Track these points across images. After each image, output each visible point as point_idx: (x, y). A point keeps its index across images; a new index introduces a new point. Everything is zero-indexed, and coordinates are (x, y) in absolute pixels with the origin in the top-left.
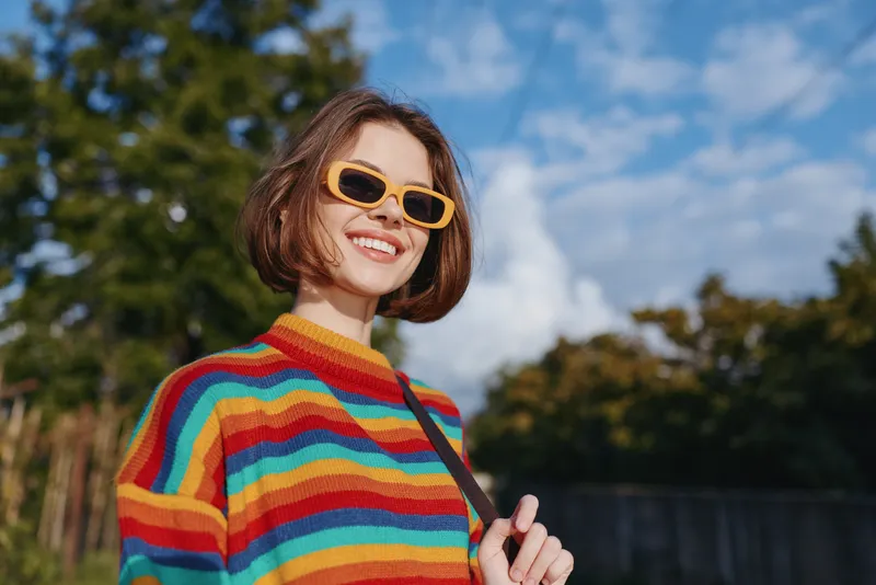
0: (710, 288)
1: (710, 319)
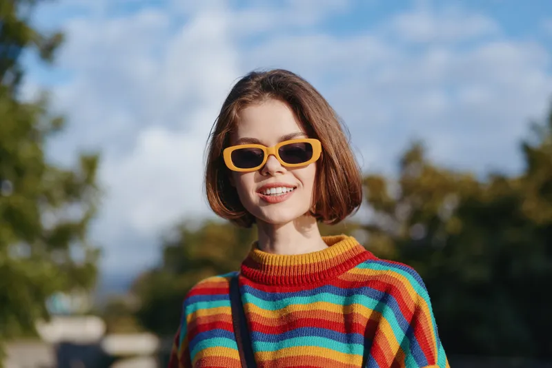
0: (412, 157)
1: (408, 188)
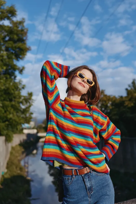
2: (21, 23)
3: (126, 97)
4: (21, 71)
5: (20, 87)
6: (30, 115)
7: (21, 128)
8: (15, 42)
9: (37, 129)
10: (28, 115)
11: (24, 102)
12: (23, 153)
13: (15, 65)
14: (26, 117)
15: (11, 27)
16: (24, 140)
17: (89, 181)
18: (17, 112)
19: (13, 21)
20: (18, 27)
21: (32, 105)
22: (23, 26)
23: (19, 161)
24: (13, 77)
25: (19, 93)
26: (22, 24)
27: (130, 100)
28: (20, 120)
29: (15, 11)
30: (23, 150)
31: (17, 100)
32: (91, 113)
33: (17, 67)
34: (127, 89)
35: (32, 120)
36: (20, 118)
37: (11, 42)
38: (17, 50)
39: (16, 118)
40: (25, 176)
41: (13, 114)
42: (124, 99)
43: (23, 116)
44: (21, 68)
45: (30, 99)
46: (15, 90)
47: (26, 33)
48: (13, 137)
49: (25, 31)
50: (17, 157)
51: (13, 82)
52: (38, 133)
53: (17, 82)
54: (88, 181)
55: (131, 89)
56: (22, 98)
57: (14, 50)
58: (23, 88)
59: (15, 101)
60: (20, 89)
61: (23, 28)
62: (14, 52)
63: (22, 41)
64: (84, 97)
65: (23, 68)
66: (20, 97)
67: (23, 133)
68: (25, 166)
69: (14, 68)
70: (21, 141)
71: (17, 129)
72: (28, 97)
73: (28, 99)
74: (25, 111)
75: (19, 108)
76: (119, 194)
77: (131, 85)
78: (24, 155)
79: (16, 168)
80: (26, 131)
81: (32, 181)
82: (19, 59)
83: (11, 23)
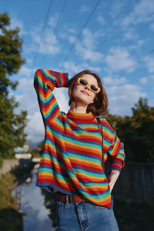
2: (15, 32)
3: (132, 118)
4: (14, 87)
5: (13, 104)
6: (23, 138)
7: (13, 152)
8: (8, 53)
9: (31, 153)
10: (21, 137)
11: (17, 122)
12: (14, 181)
13: (7, 80)
14: (19, 140)
15: (3, 37)
16: (16, 166)
17: (84, 213)
18: (9, 134)
19: (6, 30)
20: (11, 37)
21: (26, 125)
22: (18, 36)
23: (10, 191)
24: (4, 93)
25: (12, 112)
26: (16, 34)
27: (137, 121)
28: (11, 143)
29: (9, 19)
30: (15, 178)
31: (8, 119)
32: (100, 127)
33: (10, 82)
34: (133, 109)
35: (26, 142)
36: (12, 140)
37: (3, 53)
38: (10, 62)
39: (7, 140)
40: (16, 209)
41: (3, 135)
42: (130, 119)
43: (15, 138)
44: (14, 83)
45: (24, 118)
46: (7, 108)
47: (20, 44)
48: (3, 163)
49: (20, 41)
50: (7, 186)
51: (4, 99)
52: (32, 158)
53: (9, 100)
54: (82, 212)
55: (138, 108)
56: (15, 117)
57: (6, 63)
58: (16, 106)
59: (6, 121)
60: (13, 107)
61: (18, 38)
62: (6, 65)
63: (16, 52)
64: (92, 108)
65: (17, 83)
66: (12, 116)
67: (15, 158)
68: (16, 197)
69: (6, 83)
70: (12, 168)
71: (8, 154)
72: (22, 117)
73: (22, 119)
74: (17, 133)
75: (12, 129)
76: (126, 228)
77: (138, 104)
78: (16, 183)
79: (6, 199)
80: (18, 156)
81: (25, 214)
82: (12, 73)
83: (3, 32)
